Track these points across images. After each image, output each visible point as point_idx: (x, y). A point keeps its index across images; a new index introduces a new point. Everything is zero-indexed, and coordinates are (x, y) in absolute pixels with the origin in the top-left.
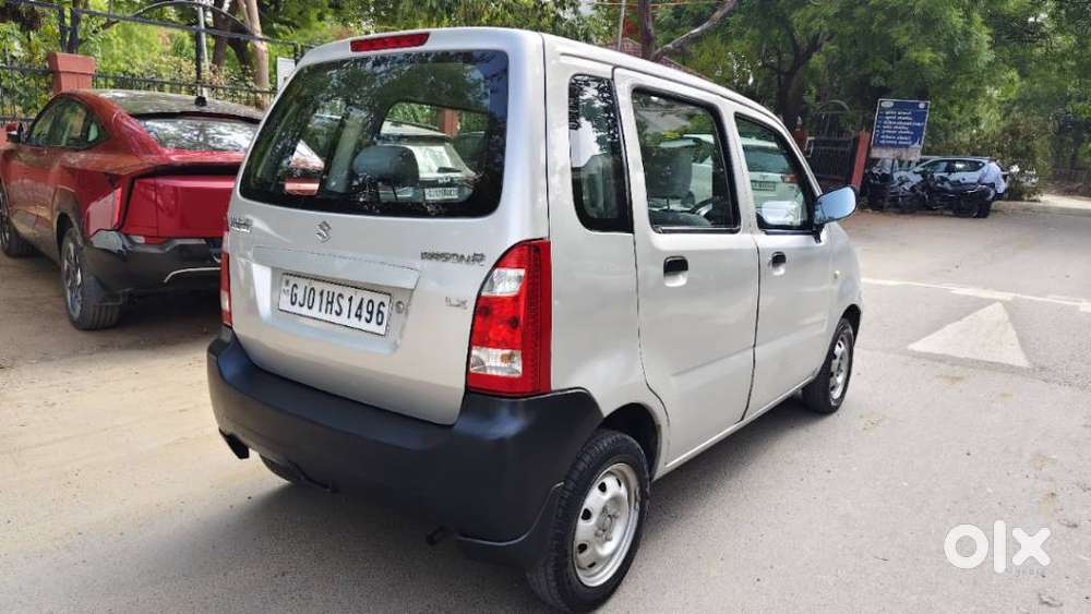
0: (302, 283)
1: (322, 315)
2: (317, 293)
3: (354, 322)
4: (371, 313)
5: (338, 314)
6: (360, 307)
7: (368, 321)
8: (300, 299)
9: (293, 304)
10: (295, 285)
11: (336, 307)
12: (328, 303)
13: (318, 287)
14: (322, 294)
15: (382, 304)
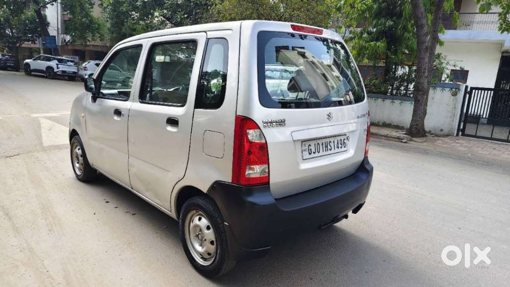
0: (312, 143)
1: (325, 153)
2: (320, 144)
3: (337, 150)
4: (341, 144)
5: (330, 150)
6: (338, 144)
7: (341, 148)
8: (313, 150)
9: (310, 154)
10: (310, 145)
11: (329, 147)
12: (326, 147)
13: (320, 142)
14: (322, 144)
15: (344, 139)
